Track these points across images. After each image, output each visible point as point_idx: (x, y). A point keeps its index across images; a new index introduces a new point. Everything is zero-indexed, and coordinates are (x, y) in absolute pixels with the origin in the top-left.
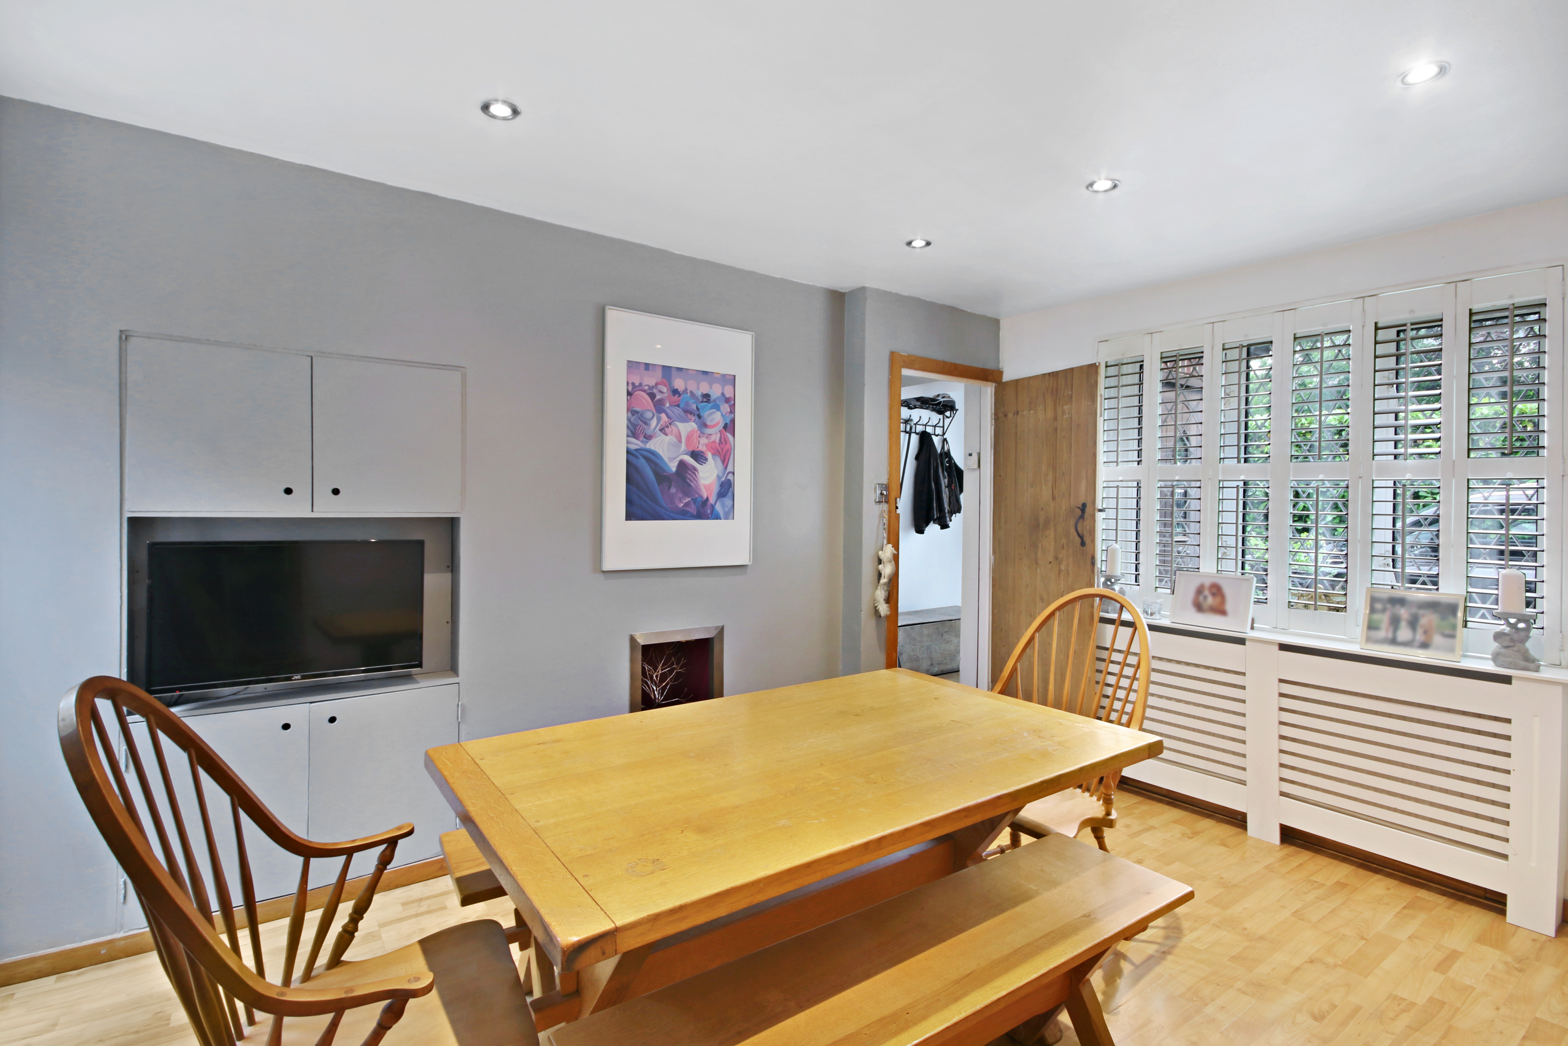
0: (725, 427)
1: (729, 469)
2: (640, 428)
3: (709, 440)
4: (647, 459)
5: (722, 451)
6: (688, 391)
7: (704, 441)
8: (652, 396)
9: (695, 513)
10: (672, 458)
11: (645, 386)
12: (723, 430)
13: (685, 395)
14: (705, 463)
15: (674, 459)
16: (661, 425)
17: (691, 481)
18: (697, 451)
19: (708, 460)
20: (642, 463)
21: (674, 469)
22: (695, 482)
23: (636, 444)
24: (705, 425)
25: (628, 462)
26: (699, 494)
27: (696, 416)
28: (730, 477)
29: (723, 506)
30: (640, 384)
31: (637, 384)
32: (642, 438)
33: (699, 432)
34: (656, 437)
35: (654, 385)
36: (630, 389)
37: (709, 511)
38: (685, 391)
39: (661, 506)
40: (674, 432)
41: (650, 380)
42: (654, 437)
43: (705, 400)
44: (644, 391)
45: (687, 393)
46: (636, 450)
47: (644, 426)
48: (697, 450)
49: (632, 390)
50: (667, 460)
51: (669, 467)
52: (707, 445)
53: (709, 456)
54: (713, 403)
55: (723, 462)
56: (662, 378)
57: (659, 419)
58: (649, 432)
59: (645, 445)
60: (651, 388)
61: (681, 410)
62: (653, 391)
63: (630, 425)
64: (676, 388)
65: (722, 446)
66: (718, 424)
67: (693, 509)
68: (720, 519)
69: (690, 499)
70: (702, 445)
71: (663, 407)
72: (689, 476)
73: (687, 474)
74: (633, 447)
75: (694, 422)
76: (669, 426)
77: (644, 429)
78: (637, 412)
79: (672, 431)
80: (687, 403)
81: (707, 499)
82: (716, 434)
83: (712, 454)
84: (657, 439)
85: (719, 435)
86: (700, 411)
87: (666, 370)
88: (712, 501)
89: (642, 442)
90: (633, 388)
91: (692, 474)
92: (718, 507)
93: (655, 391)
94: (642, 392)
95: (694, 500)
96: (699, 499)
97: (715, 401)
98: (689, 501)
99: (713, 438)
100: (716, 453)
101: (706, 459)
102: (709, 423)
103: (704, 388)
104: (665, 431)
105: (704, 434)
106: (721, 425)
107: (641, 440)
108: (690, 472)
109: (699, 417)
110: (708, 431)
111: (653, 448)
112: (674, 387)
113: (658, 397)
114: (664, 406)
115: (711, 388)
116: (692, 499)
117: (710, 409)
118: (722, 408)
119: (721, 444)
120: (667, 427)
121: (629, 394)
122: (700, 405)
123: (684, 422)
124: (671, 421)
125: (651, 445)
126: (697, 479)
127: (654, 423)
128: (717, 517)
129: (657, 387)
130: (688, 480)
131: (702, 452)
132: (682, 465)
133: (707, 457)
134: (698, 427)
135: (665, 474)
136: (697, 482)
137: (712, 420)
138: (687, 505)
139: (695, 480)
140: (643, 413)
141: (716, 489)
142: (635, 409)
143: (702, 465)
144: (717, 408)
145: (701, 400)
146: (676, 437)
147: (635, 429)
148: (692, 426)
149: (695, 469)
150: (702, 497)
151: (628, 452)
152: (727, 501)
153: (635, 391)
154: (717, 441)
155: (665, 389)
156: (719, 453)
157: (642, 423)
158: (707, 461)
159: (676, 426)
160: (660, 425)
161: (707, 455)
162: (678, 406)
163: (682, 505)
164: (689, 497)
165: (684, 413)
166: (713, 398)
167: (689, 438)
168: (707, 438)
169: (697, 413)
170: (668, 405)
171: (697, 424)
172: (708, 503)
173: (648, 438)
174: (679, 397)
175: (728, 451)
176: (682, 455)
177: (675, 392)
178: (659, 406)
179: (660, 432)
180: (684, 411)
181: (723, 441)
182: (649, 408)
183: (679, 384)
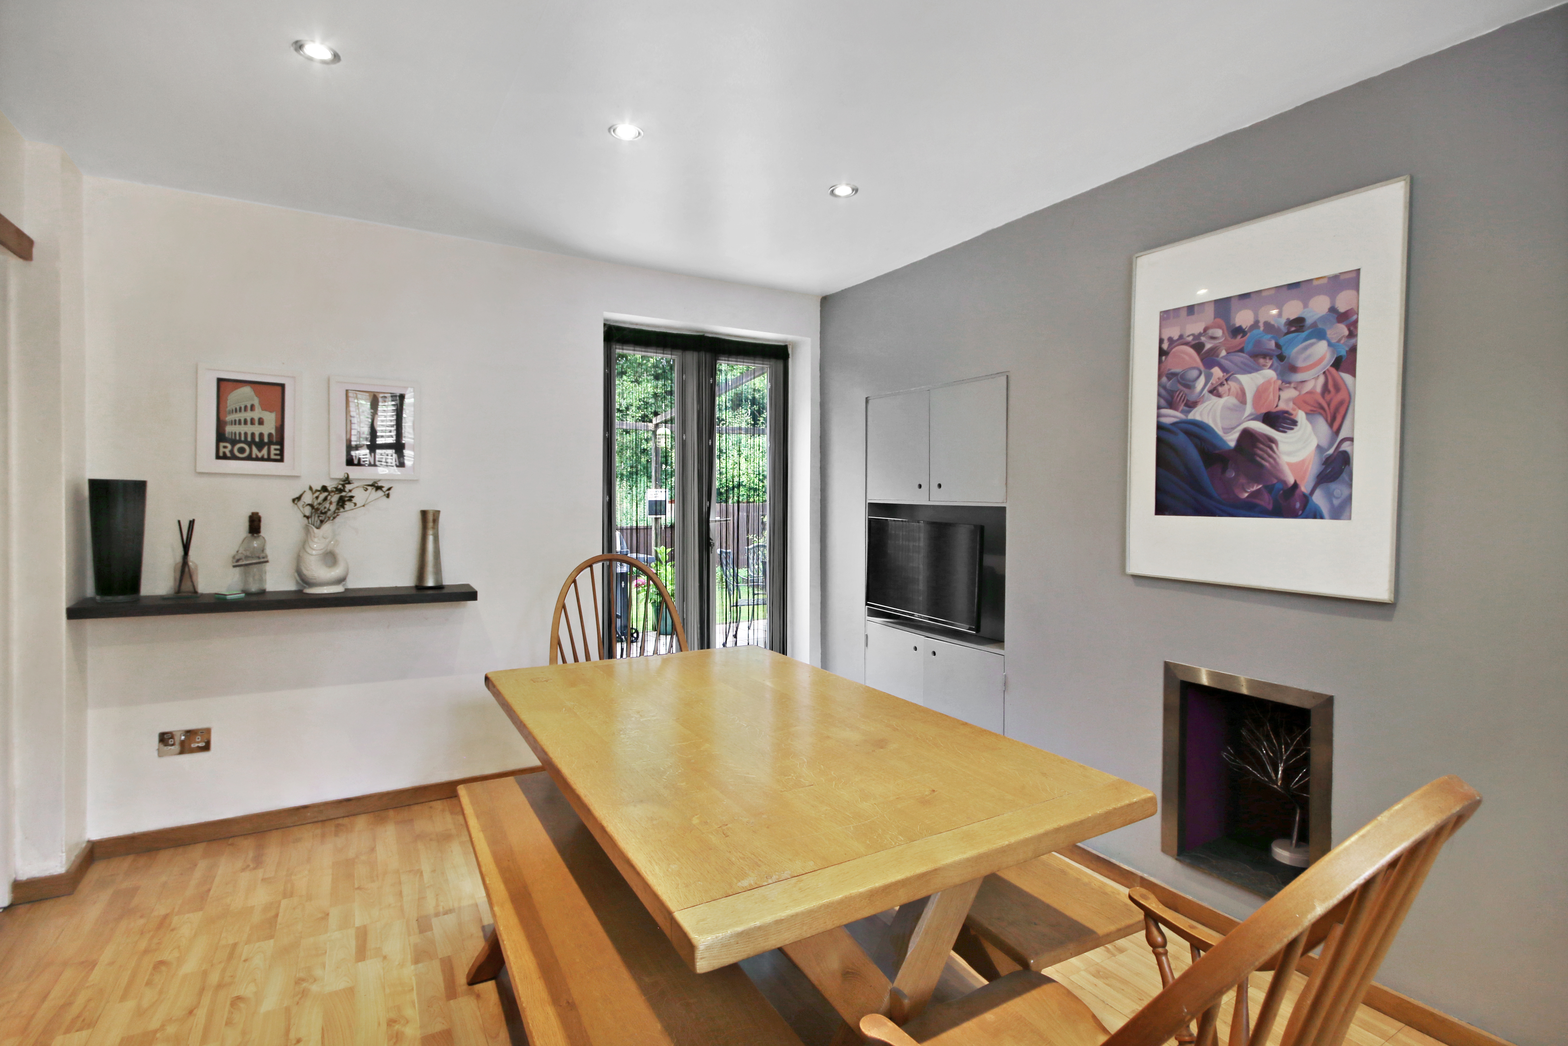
0: (1337, 364)
1: (1343, 434)
2: (1179, 394)
3: (1300, 391)
4: (1188, 433)
5: (1329, 405)
6: (1261, 324)
7: (1289, 393)
8: (1198, 347)
9: (1270, 507)
10: (1229, 429)
11: (1189, 336)
12: (1333, 370)
13: (1255, 332)
14: (1292, 429)
15: (1233, 428)
16: (1212, 384)
17: (1263, 459)
18: (1275, 412)
19: (1299, 424)
20: (1181, 440)
21: (1232, 444)
22: (1271, 460)
23: (1172, 416)
24: (1294, 369)
25: (1160, 441)
26: (1277, 478)
27: (1275, 359)
28: (1345, 447)
29: (1330, 496)
30: (1181, 337)
31: (1176, 337)
32: (1182, 407)
33: (1280, 382)
34: (1203, 402)
35: (1202, 332)
36: (1165, 346)
37: (1298, 505)
38: (1256, 325)
39: (1210, 497)
40: (1233, 389)
41: (1194, 327)
42: (1200, 403)
43: (1293, 329)
44: (1187, 344)
45: (1258, 327)
46: (1174, 424)
47: (1186, 390)
48: (1274, 410)
49: (1168, 347)
50: (1220, 432)
51: (1224, 442)
52: (1295, 401)
53: (1301, 416)
54: (1310, 330)
55: (1331, 425)
56: (1215, 318)
57: (1208, 377)
58: (1192, 398)
59: (1187, 416)
60: (1197, 337)
61: (1247, 356)
62: (1201, 339)
63: (1163, 392)
64: (1237, 325)
65: (1328, 397)
66: (1321, 360)
67: (1266, 501)
68: (1322, 517)
69: (1260, 486)
70: (1286, 400)
71: (1216, 358)
72: (1260, 452)
73: (1256, 449)
74: (1167, 421)
75: (1270, 368)
76: (1225, 383)
77: (1186, 395)
78: (1174, 375)
79: (1229, 390)
80: (1258, 343)
81: (1296, 486)
82: (1317, 378)
83: (1307, 414)
84: (1205, 404)
85: (1321, 380)
86: (1283, 349)
87: (1223, 306)
88: (1305, 488)
89: (1182, 412)
90: (1170, 345)
91: (1265, 448)
92: (1319, 499)
93: (1203, 339)
94: (1181, 346)
95: (1270, 488)
96: (1279, 486)
97: (1314, 325)
98: (1258, 491)
99: (1308, 387)
100: (1315, 410)
101: (1295, 423)
102: (1300, 364)
103: (1293, 309)
104: (1218, 391)
105: (1290, 383)
106: (1329, 359)
107: (1180, 409)
108: (1261, 446)
109: (1281, 358)
110: (1299, 377)
111: (1198, 418)
112: (1235, 325)
113: (1208, 346)
114: (1218, 356)
115: (1306, 306)
116: (1266, 487)
117: (1302, 343)
118: (1330, 333)
119: (1326, 394)
120: (1222, 384)
121: (1162, 353)
122: (1282, 341)
123: (1250, 373)
124: (1229, 375)
125: (1196, 415)
126: (1274, 456)
127: (1200, 383)
128: (1316, 514)
129: (1207, 332)
130: (1258, 459)
131: (1287, 412)
132: (1247, 436)
133: (1296, 419)
134: (1277, 375)
135: (1217, 452)
136: (1274, 459)
137: (1305, 360)
138: (1254, 495)
139: (1270, 456)
140: (1182, 374)
141: (1313, 469)
142: (1173, 371)
143: (1285, 432)
144: (1320, 335)
145: (1285, 331)
146: (1236, 397)
147: (1172, 397)
148: (1268, 374)
149: (1272, 440)
150: (1284, 482)
151: (1160, 427)
152: (1337, 488)
153: (1172, 349)
154: (1319, 389)
155: (1219, 333)
156: (1322, 408)
157: (1181, 387)
158: (1296, 425)
159: (1237, 381)
160: (1209, 384)
161: (1296, 415)
162: (1242, 350)
163: (1246, 495)
164: (1259, 484)
165: (1252, 360)
166: (1309, 322)
167: (1260, 393)
168: (1295, 388)
169: (1278, 352)
170: (1223, 353)
171: (1275, 370)
172: (1297, 492)
173: (1191, 405)
174: (1242, 337)
175: (1341, 403)
176: (1249, 420)
177: (1237, 331)
178: (1209, 359)
179: (1210, 395)
180: (1251, 357)
181: (1331, 387)
182: (1195, 365)
183: (1243, 318)
